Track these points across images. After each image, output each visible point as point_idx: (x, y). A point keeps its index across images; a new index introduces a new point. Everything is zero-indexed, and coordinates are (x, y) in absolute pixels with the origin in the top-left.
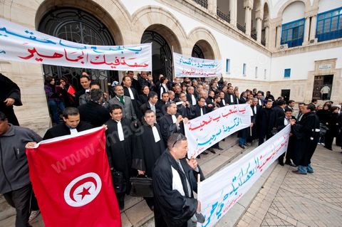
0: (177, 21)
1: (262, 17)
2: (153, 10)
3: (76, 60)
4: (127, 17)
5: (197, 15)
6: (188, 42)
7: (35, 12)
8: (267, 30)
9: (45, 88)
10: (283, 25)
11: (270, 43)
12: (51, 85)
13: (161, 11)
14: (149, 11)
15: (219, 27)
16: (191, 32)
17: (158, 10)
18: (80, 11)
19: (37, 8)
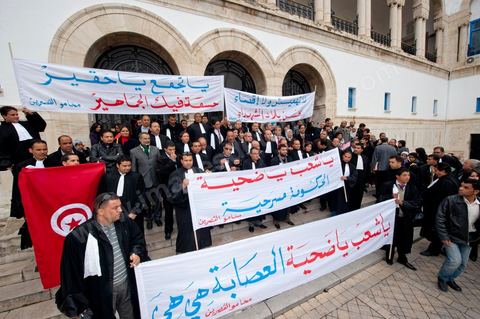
0: (258, 43)
1: (427, 16)
2: (221, 34)
3: (137, 106)
4: (186, 48)
5: (292, 31)
6: (277, 70)
7: (84, 57)
8: (439, 35)
9: (91, 136)
10: (472, 23)
11: (445, 55)
12: (96, 132)
13: (233, 34)
14: (216, 36)
15: (333, 42)
16: (282, 55)
17: (229, 34)
18: (136, 47)
19: (85, 53)
